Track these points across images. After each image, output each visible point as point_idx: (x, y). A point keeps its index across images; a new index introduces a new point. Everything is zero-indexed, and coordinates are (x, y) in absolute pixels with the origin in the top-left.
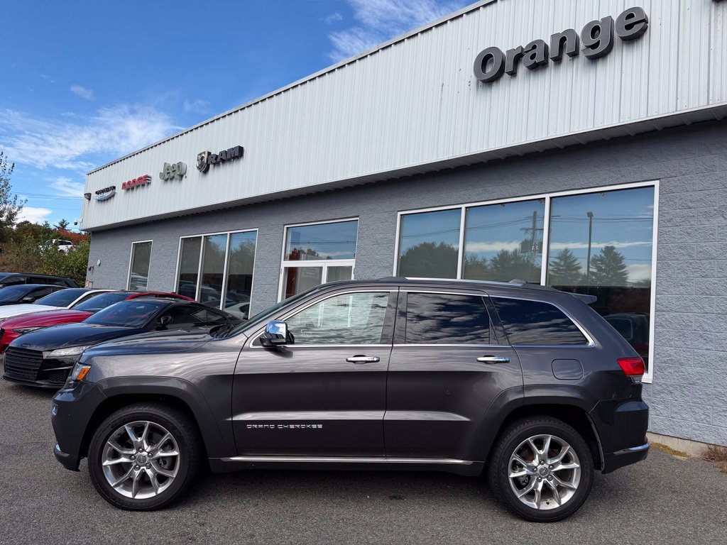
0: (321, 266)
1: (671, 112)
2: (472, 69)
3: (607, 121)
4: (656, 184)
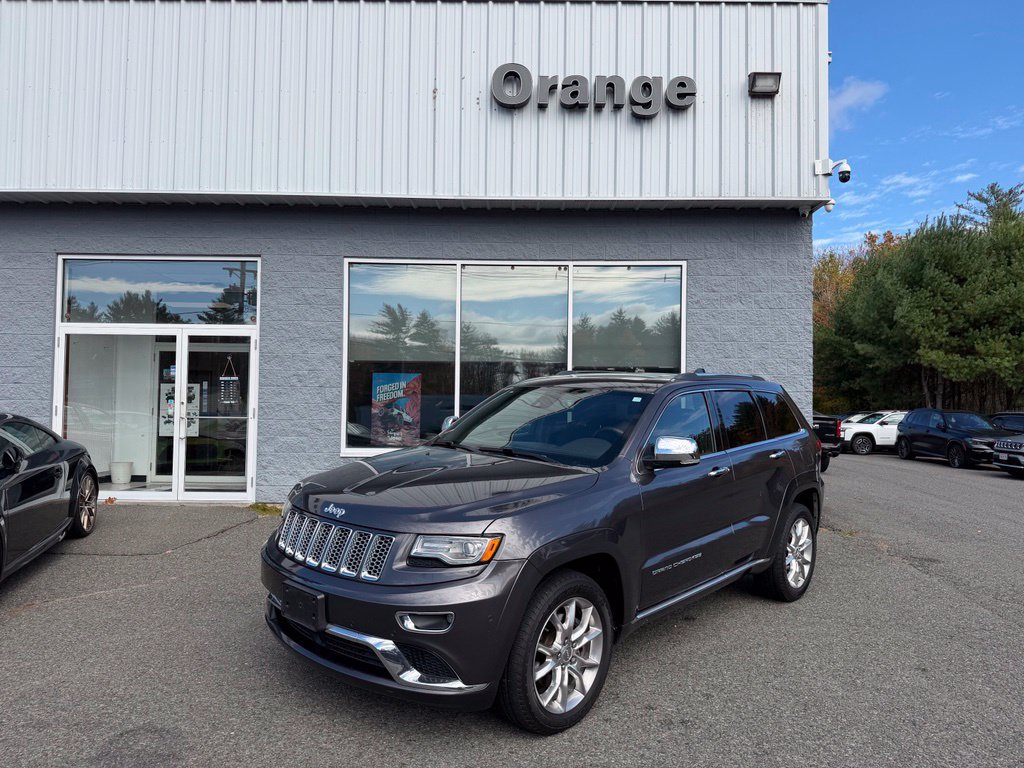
0: (172, 333)
1: (716, 197)
2: (480, 82)
3: (654, 192)
4: (684, 264)
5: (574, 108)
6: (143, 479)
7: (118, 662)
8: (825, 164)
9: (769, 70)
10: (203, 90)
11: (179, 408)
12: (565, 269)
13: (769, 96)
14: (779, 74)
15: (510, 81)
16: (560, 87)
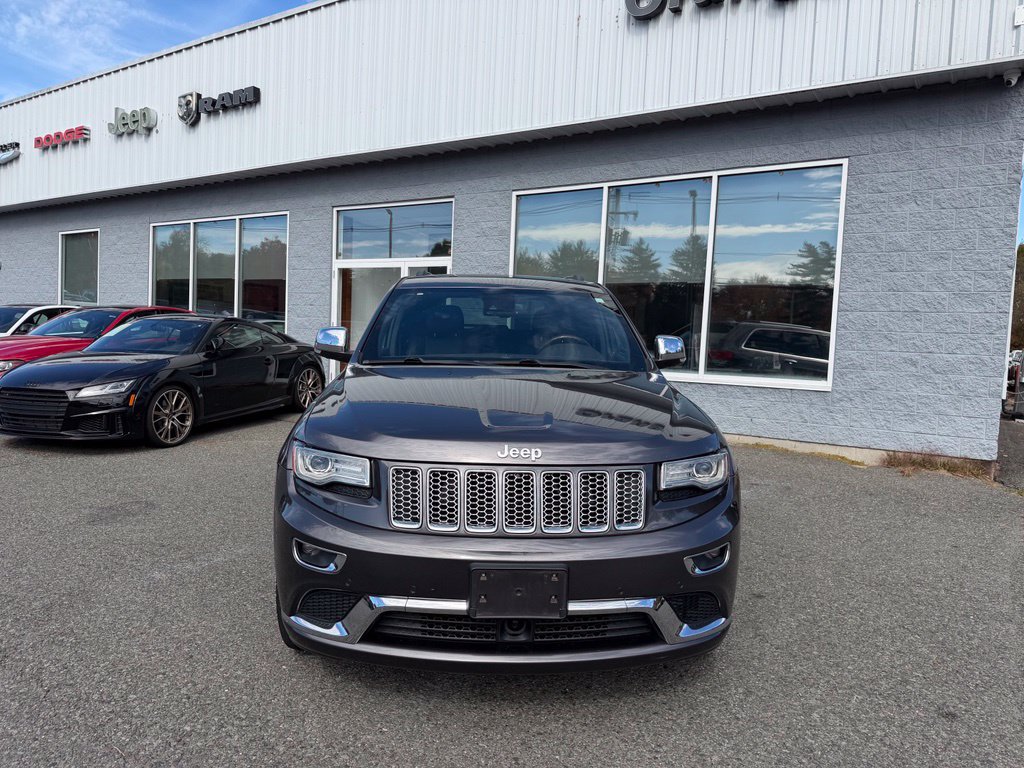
0: (398, 266)
1: (871, 77)
3: (796, 82)
4: (845, 161)
5: (710, 4)
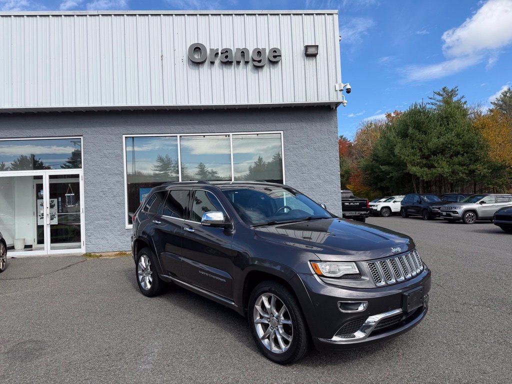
0: (41, 174)
1: (293, 102)
2: (183, 52)
3: (266, 100)
4: (282, 132)
5: (227, 63)
6: (30, 246)
7: (17, 319)
8: (340, 85)
9: (314, 44)
10: (50, 58)
11: (46, 210)
12: (229, 136)
13: (315, 55)
14: (318, 46)
15: (197, 51)
16: (220, 54)
